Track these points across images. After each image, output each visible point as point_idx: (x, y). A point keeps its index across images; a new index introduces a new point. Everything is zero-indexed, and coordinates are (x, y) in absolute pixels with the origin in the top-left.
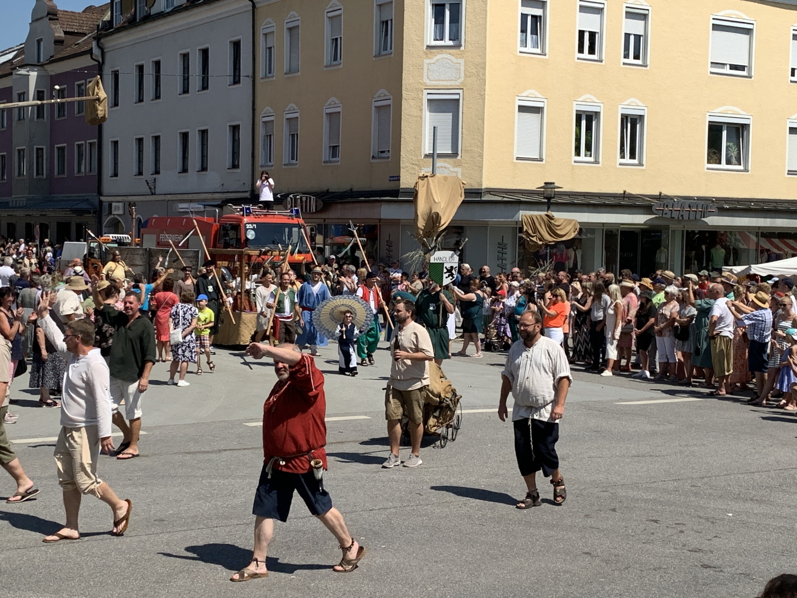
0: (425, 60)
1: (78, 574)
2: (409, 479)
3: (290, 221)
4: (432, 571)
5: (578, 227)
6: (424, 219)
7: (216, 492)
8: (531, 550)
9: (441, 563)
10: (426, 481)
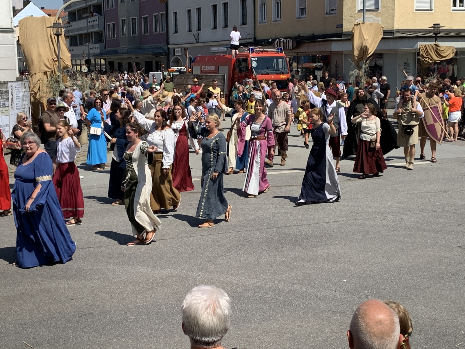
1: (165, 256)
2: (350, 204)
3: (277, 55)
4: (365, 257)
5: (455, 51)
6: (358, 50)
7: (238, 212)
8: (425, 245)
9: (370, 252)
10: (361, 206)
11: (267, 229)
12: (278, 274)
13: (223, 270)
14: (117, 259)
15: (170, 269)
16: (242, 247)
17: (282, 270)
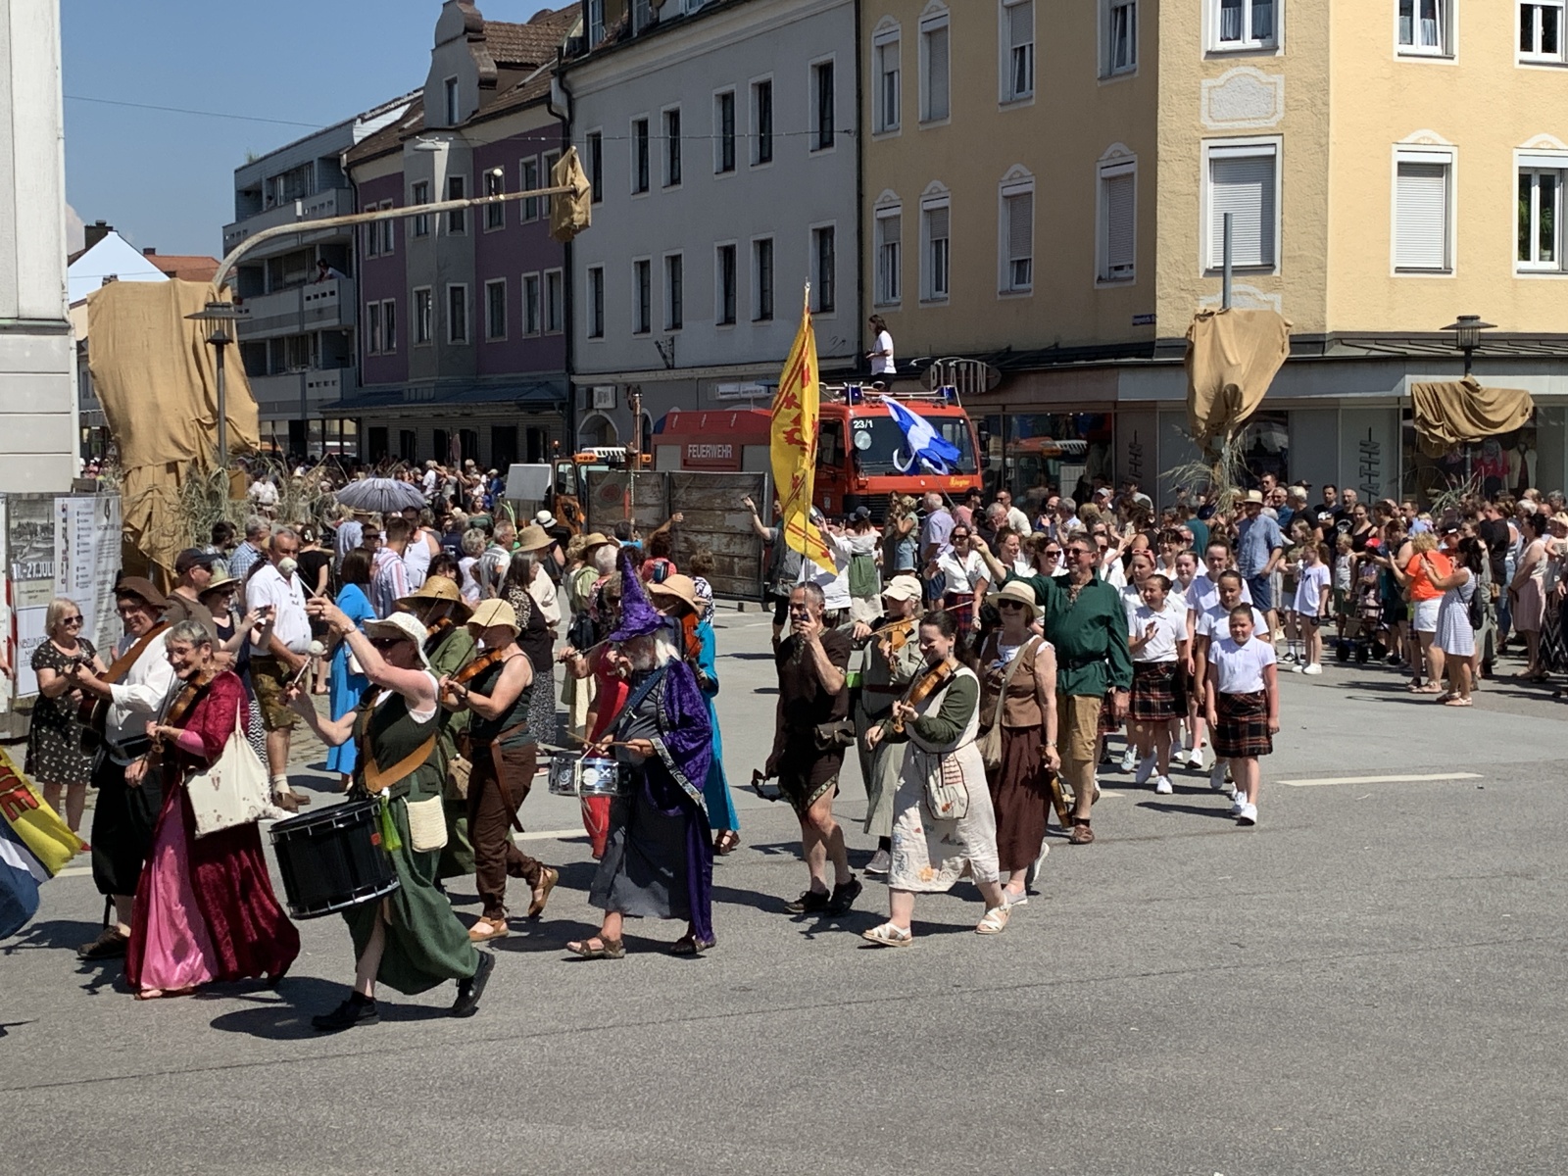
0: (1203, 82)
1: (602, 1087)
2: (1214, 915)
3: (939, 412)
4: (1279, 1094)
5: (1531, 404)
6: (1207, 399)
8: (1476, 1056)
9: (1296, 1078)
10: (1249, 921)
11: (942, 994)
12: (992, 1151)
13: (802, 1135)
14: (442, 1096)
15: (623, 1130)
16: (861, 1058)
17: (1004, 1137)
